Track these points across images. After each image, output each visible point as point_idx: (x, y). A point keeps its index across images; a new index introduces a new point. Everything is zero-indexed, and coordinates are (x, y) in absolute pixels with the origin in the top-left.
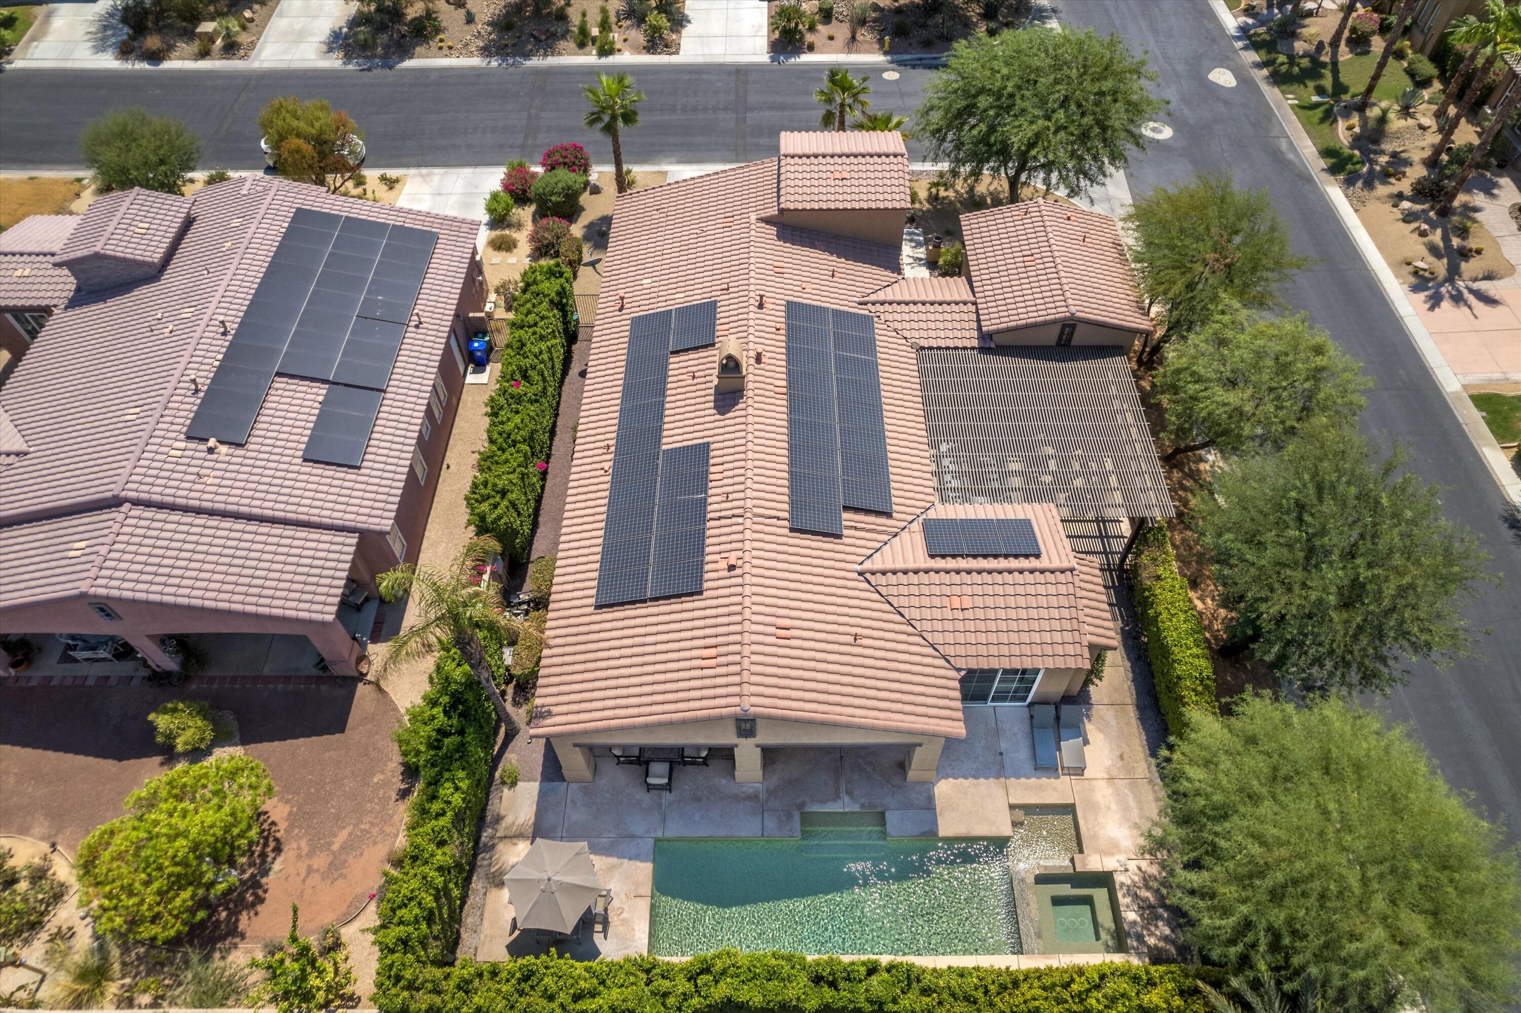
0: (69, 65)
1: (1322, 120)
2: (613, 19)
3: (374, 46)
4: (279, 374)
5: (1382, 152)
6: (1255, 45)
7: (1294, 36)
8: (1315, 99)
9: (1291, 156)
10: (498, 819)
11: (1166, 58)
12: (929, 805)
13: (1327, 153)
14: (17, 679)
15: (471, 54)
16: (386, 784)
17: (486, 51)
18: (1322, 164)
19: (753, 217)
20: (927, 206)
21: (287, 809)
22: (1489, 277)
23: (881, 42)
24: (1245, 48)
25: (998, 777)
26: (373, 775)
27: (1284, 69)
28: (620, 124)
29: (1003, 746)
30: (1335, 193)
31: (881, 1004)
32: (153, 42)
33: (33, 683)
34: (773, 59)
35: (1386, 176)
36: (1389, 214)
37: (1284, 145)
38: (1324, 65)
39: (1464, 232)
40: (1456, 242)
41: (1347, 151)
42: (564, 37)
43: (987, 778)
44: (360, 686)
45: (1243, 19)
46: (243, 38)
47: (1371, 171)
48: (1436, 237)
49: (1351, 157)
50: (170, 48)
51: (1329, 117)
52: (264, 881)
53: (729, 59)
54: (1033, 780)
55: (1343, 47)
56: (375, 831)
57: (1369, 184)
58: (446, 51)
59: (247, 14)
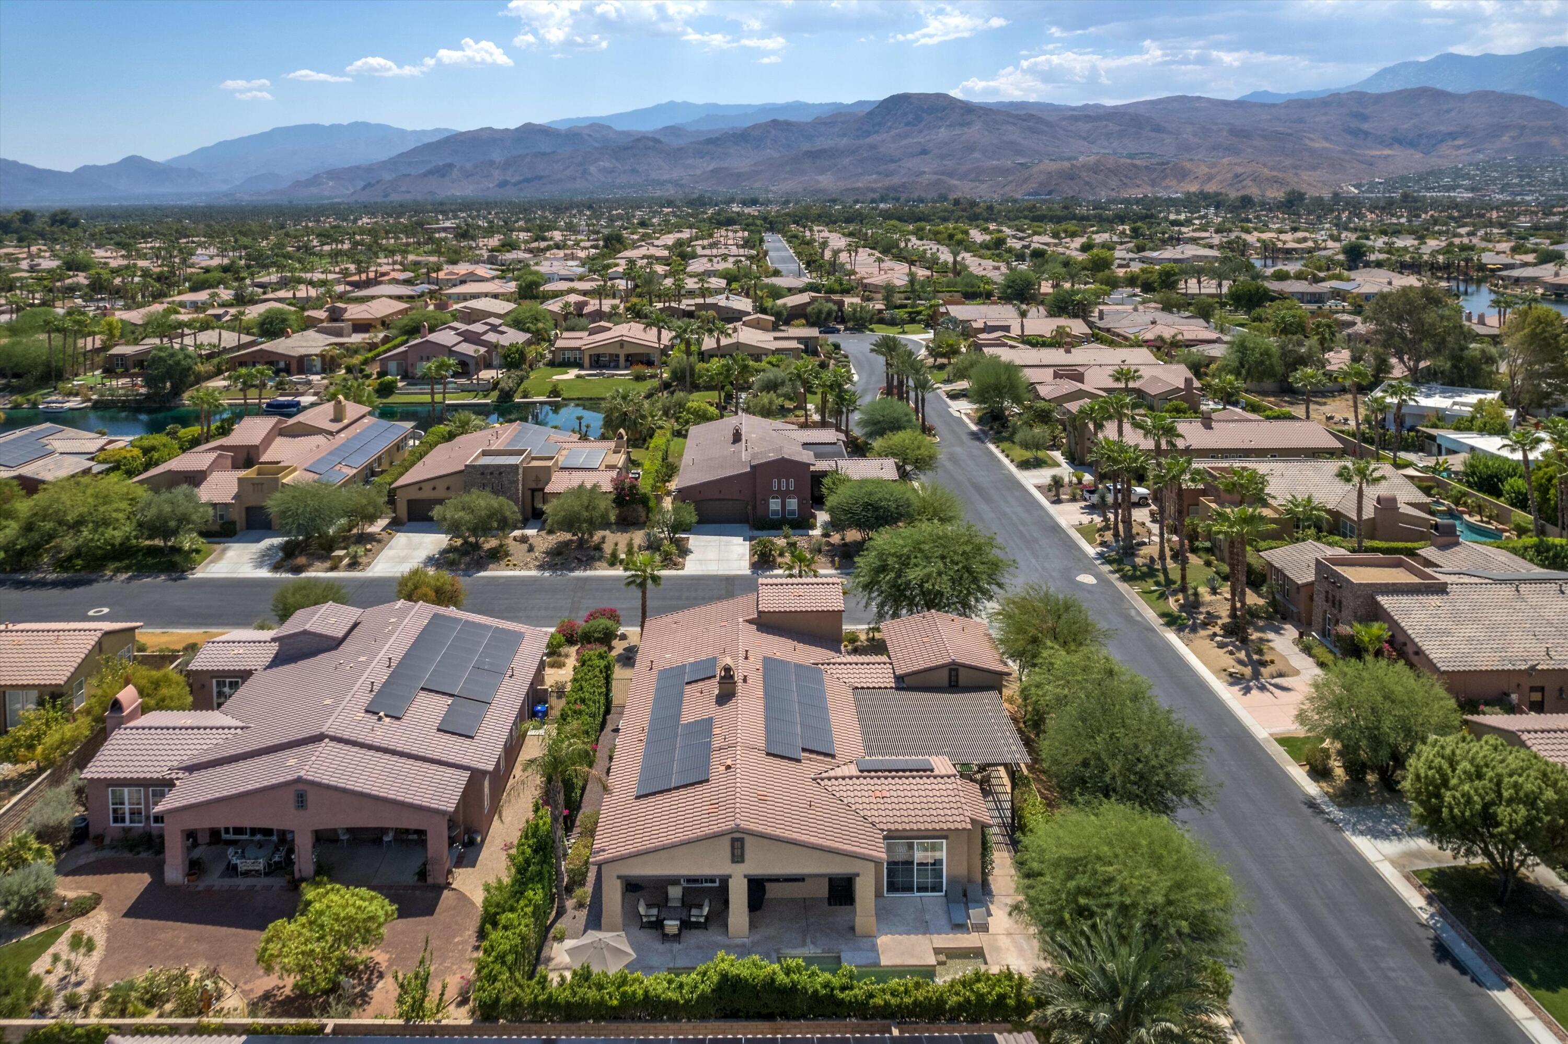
0: (235, 575)
1: (1158, 598)
2: (636, 549)
3: (459, 563)
4: (423, 689)
5: (1201, 613)
6: (1109, 562)
7: (1134, 555)
8: (1153, 588)
9: (1138, 618)
10: (549, 959)
11: (1044, 568)
12: (874, 948)
13: (1163, 615)
14: (188, 886)
15: (530, 569)
16: (464, 942)
17: (541, 567)
18: (1161, 621)
19: (741, 620)
20: (866, 643)
21: (387, 956)
22: (1281, 675)
23: (833, 562)
24: (1103, 564)
25: (925, 933)
26: (454, 937)
27: (1130, 573)
28: (649, 581)
29: (928, 917)
30: (1171, 636)
31: (832, 989)
32: (302, 560)
33: (199, 889)
34: (753, 573)
35: (1205, 625)
36: (1209, 647)
37: (1133, 613)
38: (1158, 570)
39: (1260, 652)
40: (1255, 657)
41: (1177, 614)
42: (599, 559)
43: (917, 934)
44: (446, 892)
45: (1099, 549)
46: (363, 560)
47: (1194, 623)
48: (1242, 655)
49: (1180, 617)
50: (310, 565)
51: (1163, 596)
52: (370, 993)
53: (720, 573)
54: (951, 936)
55: (1168, 560)
56: (455, 967)
57: (1194, 629)
58: (511, 567)
59: (369, 547)
